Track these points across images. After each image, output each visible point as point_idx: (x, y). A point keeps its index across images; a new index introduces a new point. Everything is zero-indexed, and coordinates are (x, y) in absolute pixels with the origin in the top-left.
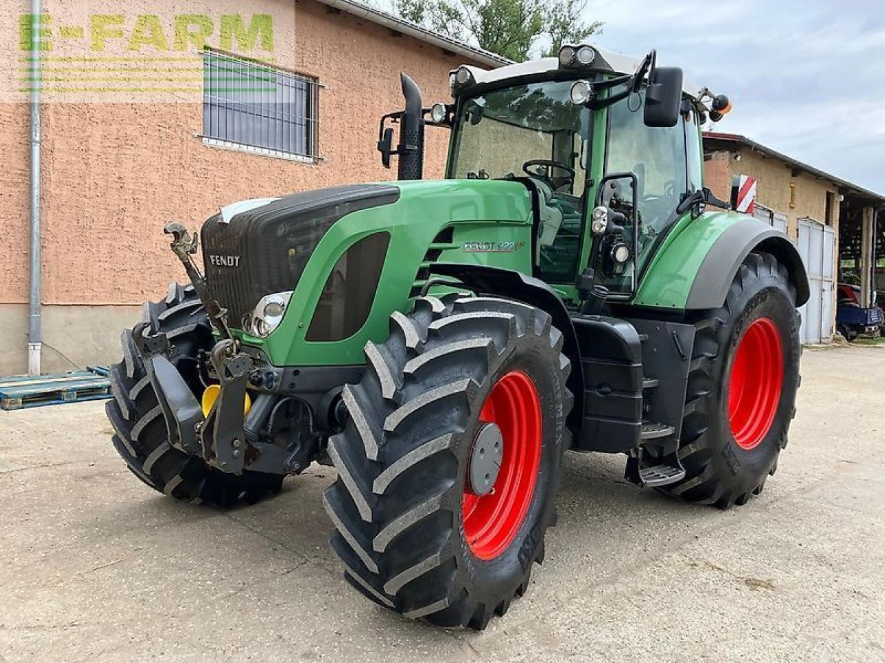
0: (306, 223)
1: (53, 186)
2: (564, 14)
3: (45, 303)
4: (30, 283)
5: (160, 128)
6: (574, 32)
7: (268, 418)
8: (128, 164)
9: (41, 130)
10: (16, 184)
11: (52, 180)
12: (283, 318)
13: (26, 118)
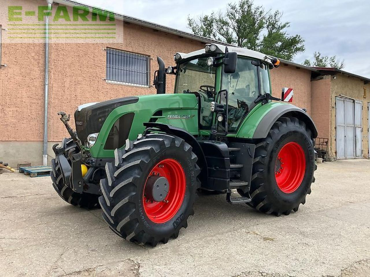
0: (105, 110)
1: (52, 99)
2: (273, 20)
3: (49, 141)
4: (44, 133)
5: (90, 77)
6: (277, 27)
7: (92, 175)
8: (79, 91)
9: (48, 80)
10: (40, 99)
11: (52, 97)
12: (96, 142)
13: (44, 76)
